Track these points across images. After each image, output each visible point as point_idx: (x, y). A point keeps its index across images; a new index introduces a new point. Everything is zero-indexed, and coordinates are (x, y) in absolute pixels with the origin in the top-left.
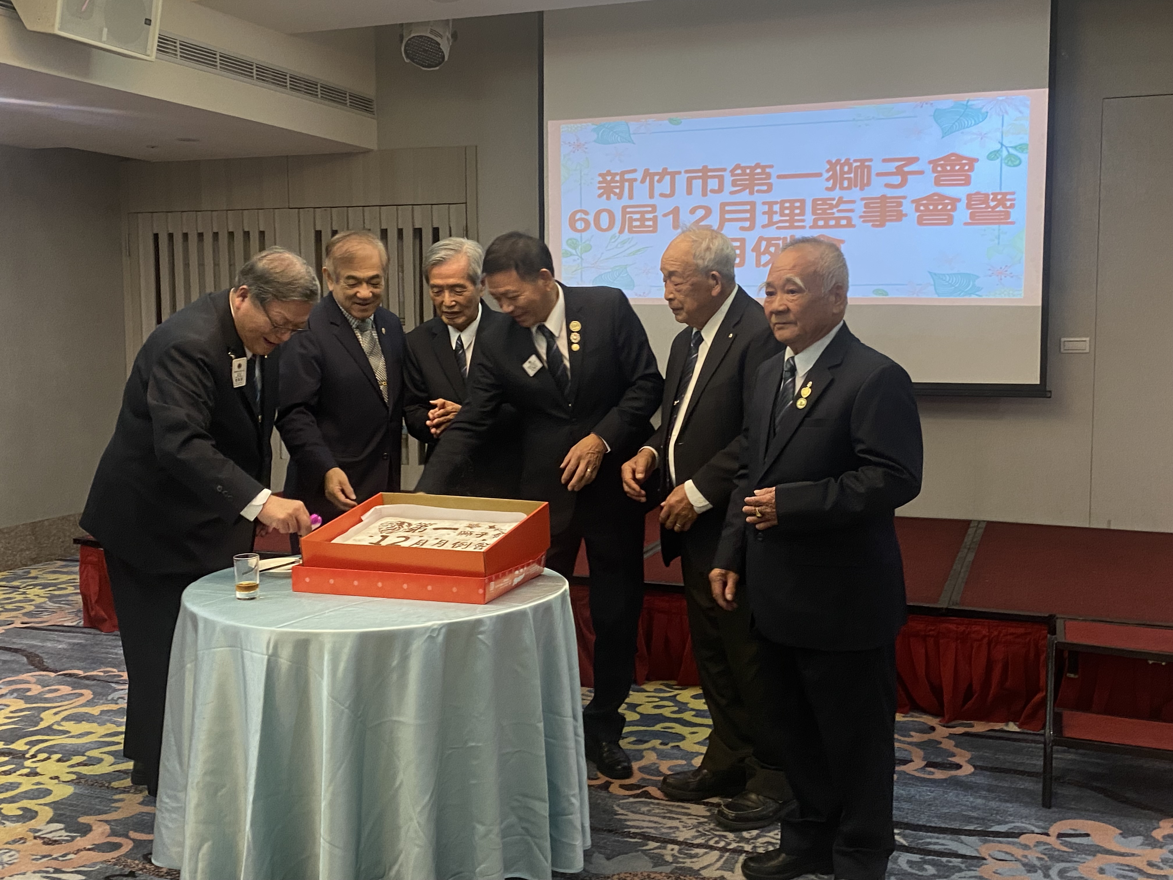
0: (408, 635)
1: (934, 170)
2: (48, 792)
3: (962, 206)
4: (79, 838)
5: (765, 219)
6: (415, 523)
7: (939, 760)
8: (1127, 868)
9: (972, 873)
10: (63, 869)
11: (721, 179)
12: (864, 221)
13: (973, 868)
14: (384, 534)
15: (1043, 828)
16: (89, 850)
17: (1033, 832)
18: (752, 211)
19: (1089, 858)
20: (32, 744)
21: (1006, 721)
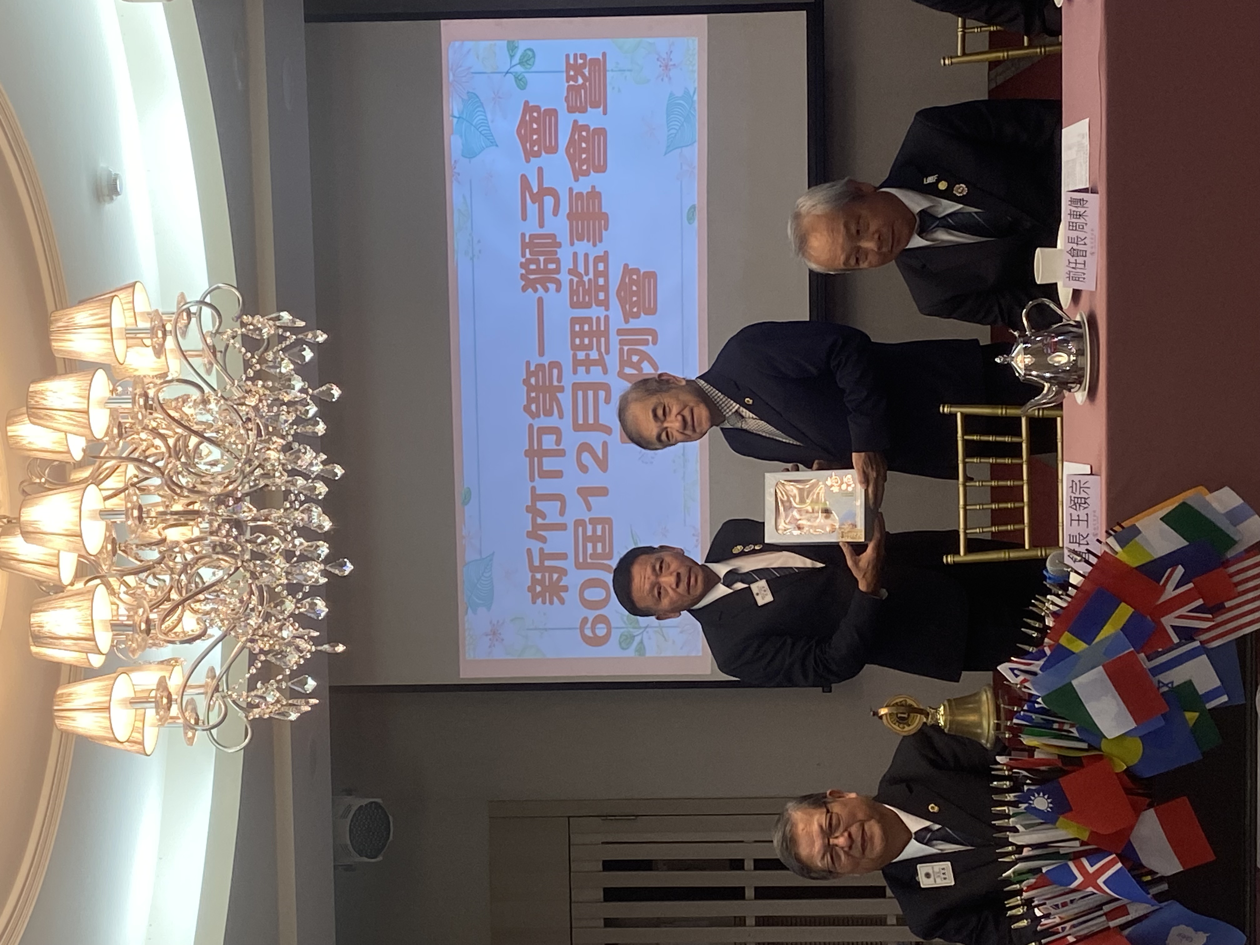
1: (538, 155)
3: (582, 119)
5: (596, 370)
11: (543, 431)
12: (601, 241)
18: (585, 387)
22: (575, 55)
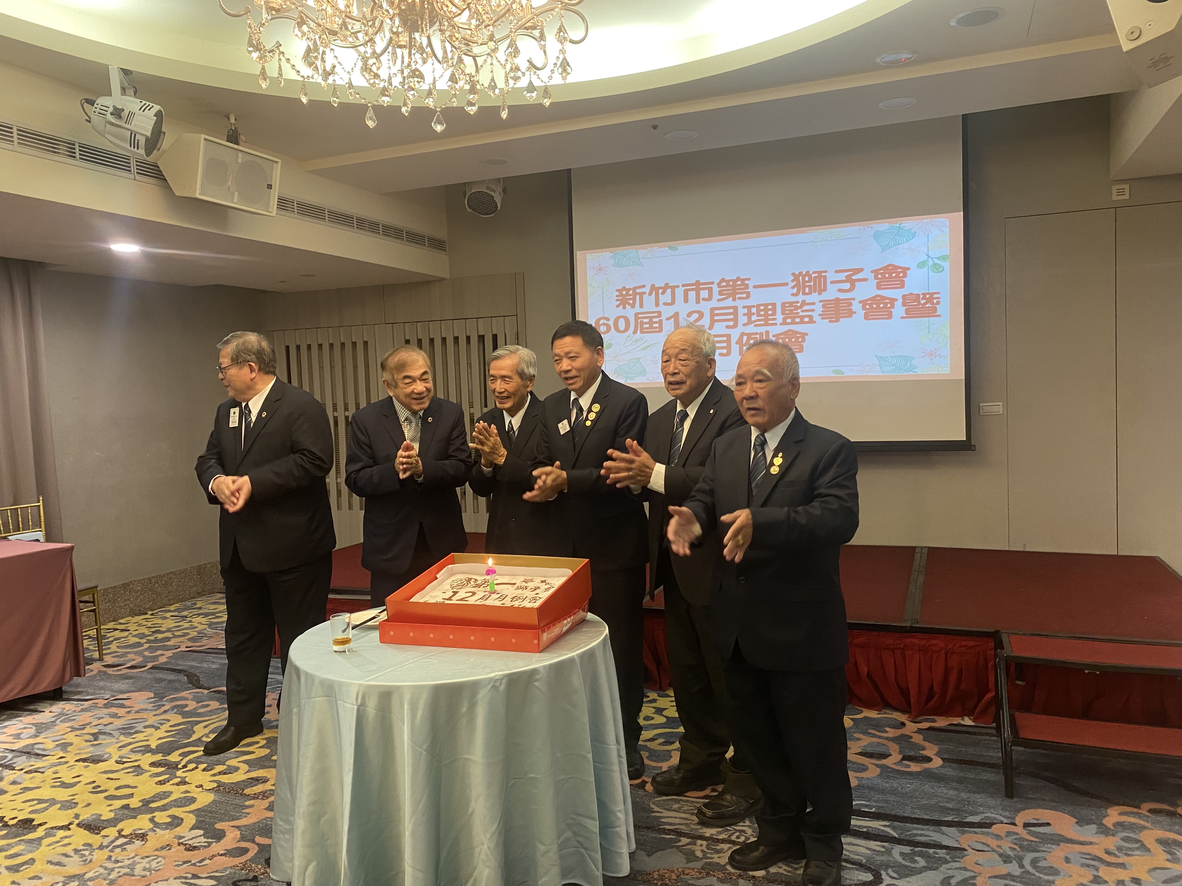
0: (474, 687)
1: (876, 278)
2: (193, 800)
3: (898, 304)
4: (214, 844)
5: (745, 320)
6: (480, 579)
7: (912, 753)
8: (1088, 857)
9: (957, 865)
10: (200, 875)
11: (710, 290)
12: (822, 318)
13: (956, 859)
14: (455, 590)
15: (1009, 818)
16: (222, 855)
17: (1002, 823)
18: (735, 313)
19: (1054, 847)
20: (184, 755)
21: (962, 716)
22: (939, 298)
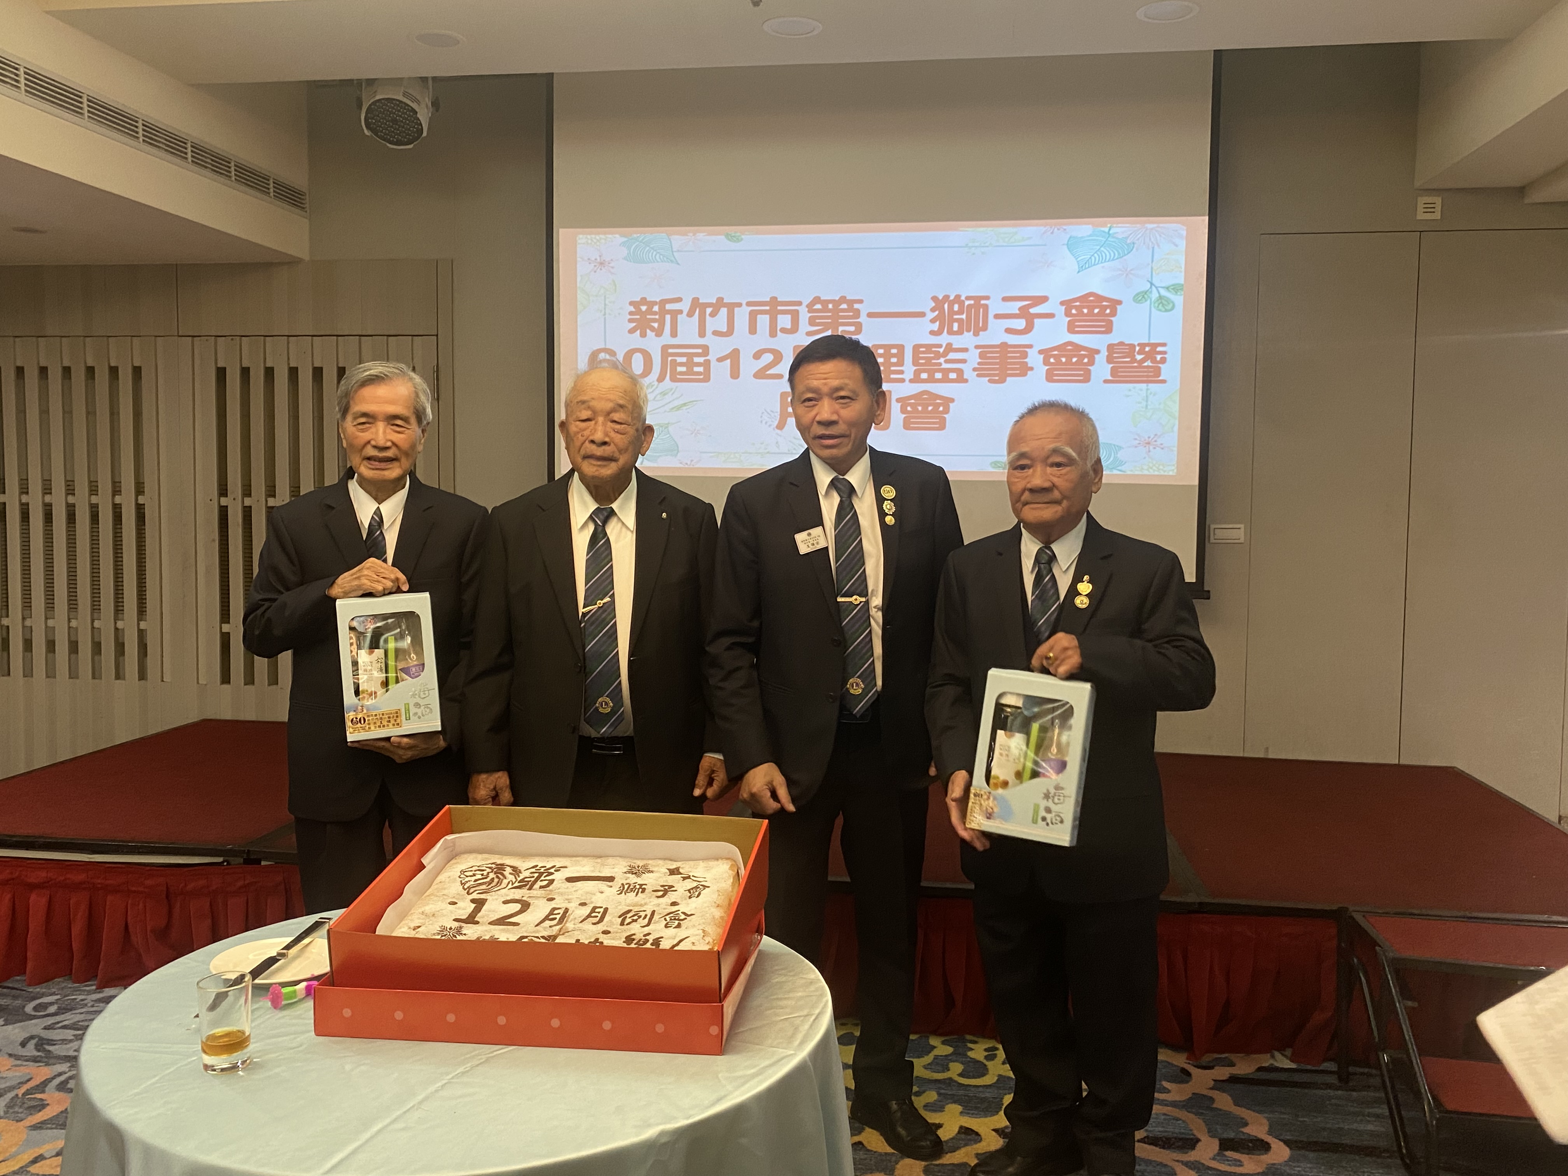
1: (1068, 314)
3: (1101, 359)
6: (525, 867)
7: (1231, 1134)
11: (795, 315)
12: (978, 375)
14: (475, 896)
21: (1269, 1050)
22: (1165, 353)
